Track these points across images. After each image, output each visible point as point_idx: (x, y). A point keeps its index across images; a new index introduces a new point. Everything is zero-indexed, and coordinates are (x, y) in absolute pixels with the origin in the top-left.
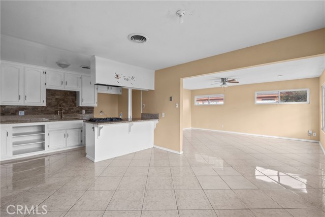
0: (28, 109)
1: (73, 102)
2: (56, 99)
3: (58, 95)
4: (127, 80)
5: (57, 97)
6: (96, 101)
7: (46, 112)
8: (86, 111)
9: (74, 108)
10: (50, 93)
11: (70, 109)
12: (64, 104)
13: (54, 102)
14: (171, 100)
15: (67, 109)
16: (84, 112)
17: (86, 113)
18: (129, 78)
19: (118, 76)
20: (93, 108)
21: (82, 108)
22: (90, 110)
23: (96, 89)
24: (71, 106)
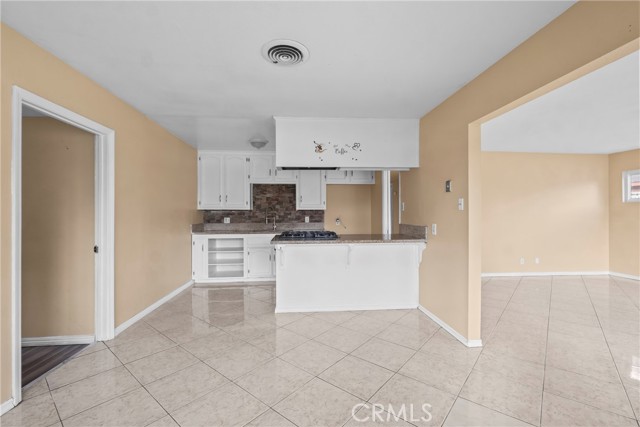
0: (233, 214)
1: (291, 202)
2: (268, 199)
3: (269, 192)
4: (343, 152)
5: (268, 195)
6: (324, 199)
7: (254, 219)
8: (311, 217)
9: (293, 212)
10: (258, 189)
11: (286, 215)
12: (278, 207)
13: (263, 203)
14: (448, 190)
15: (282, 214)
16: (307, 219)
17: (311, 221)
18: (346, 149)
19: (320, 147)
20: (323, 211)
21: (304, 213)
22: (317, 216)
23: (323, 177)
24: (287, 209)
